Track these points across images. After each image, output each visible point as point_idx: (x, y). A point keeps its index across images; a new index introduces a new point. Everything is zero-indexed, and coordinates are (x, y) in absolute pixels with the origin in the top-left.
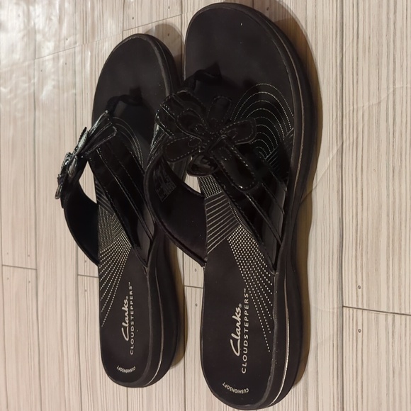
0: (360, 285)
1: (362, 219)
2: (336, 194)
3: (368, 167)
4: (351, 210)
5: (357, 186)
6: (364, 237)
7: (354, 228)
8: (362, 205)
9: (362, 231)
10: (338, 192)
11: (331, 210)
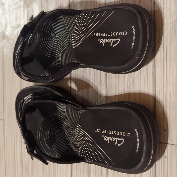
0: (166, 129)
1: (167, 89)
2: (152, 75)
3: (170, 58)
4: (160, 85)
5: (163, 70)
6: (168, 100)
7: (162, 95)
8: (167, 81)
9: (167, 96)
10: (153, 74)
11: (149, 85)
